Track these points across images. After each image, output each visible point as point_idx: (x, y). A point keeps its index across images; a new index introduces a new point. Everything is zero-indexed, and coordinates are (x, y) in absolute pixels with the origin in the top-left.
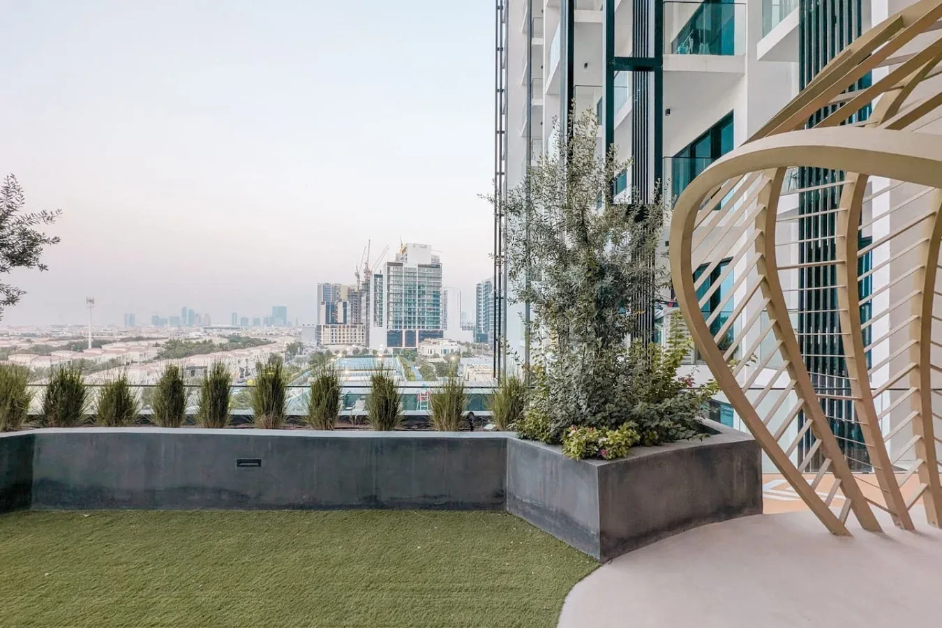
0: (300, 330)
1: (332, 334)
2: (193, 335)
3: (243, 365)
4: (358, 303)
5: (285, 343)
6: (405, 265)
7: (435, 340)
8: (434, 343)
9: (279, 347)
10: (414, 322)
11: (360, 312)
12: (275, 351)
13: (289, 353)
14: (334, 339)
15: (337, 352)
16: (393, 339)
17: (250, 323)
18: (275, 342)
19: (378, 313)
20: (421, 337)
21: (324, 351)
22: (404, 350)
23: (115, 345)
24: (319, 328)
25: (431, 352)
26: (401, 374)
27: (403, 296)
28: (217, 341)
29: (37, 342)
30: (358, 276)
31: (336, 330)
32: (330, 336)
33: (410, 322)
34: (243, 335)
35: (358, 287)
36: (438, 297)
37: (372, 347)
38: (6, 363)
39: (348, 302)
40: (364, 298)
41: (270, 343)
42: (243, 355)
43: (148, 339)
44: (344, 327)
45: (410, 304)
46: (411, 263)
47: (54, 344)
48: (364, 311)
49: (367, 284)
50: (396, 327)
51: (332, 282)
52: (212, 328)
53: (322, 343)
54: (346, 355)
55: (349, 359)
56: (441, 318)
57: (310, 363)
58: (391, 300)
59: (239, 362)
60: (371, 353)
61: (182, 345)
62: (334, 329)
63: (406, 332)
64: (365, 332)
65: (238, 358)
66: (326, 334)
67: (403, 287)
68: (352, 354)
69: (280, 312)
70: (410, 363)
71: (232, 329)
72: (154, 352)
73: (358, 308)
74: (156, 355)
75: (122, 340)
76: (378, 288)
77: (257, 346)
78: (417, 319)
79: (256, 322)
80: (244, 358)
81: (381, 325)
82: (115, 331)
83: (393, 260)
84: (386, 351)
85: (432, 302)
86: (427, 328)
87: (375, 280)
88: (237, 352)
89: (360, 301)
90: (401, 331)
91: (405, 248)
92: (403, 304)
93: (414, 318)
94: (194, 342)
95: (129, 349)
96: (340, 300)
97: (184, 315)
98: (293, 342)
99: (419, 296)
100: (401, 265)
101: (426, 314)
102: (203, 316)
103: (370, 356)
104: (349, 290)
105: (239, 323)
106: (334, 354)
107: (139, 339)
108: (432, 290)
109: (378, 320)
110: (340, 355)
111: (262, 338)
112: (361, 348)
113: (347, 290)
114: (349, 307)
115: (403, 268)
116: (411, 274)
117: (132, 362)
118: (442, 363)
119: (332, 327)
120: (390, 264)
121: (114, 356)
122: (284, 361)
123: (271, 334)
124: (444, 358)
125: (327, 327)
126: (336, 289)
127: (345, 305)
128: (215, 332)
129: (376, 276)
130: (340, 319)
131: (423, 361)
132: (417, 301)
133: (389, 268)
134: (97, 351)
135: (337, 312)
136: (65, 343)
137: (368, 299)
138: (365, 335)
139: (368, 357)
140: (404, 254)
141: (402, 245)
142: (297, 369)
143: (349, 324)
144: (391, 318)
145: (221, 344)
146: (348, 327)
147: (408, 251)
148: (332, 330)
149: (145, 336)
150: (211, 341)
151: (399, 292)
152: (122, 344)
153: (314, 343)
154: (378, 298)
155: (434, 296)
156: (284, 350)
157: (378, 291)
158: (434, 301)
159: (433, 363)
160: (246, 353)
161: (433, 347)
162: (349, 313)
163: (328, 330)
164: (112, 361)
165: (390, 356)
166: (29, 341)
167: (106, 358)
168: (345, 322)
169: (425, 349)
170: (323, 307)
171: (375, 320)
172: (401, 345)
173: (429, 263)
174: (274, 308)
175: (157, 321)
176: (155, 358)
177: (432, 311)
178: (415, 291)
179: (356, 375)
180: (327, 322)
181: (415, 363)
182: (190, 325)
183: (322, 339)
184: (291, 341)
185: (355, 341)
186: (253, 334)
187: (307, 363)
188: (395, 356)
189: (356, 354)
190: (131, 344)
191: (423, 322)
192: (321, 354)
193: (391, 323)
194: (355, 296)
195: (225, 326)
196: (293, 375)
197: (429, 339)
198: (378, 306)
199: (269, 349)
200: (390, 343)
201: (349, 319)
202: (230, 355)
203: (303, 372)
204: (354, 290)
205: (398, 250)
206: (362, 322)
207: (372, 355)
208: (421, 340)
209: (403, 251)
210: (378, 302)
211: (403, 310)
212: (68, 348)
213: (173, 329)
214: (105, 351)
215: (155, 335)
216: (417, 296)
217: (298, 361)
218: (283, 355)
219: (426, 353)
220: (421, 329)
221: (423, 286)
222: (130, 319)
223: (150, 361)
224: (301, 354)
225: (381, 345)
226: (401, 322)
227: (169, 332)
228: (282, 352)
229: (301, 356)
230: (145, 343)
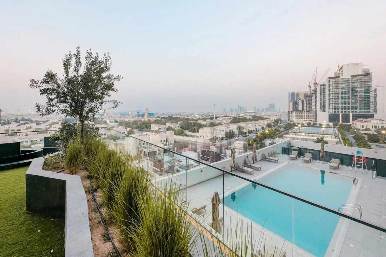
0: (281, 113)
1: (296, 115)
2: (241, 115)
3: (257, 127)
4: (310, 100)
5: (274, 119)
6: (341, 77)
7: (366, 120)
8: (365, 121)
9: (271, 121)
10: (349, 109)
11: (311, 104)
12: (269, 122)
13: (275, 123)
14: (297, 118)
15: (299, 124)
16: (333, 118)
17: (260, 110)
18: (269, 118)
19: (322, 104)
20: (355, 117)
21: (292, 123)
22: (341, 125)
23: (220, 118)
24: (289, 112)
25: (363, 127)
26: (339, 138)
27: (340, 94)
28: (248, 117)
29: (204, 117)
30: (310, 87)
31: (298, 114)
32: (295, 116)
33: (345, 109)
34: (258, 115)
35: (310, 92)
36: (369, 93)
37: (319, 122)
38: (197, 122)
39: (304, 100)
40: (313, 97)
41: (268, 118)
42: (257, 123)
43: (229, 116)
44: (302, 112)
45: (345, 99)
46: (346, 75)
47: (207, 117)
48: (313, 104)
49: (315, 91)
50: (335, 112)
51: (296, 91)
52: (247, 113)
53: (291, 119)
54: (303, 125)
55: (305, 127)
56: (371, 106)
57: (285, 128)
58: (331, 97)
59: (255, 126)
60: (318, 125)
61: (237, 119)
62: (297, 113)
63: (342, 115)
64: (314, 115)
65: (255, 124)
66: (293, 115)
67: (340, 89)
68: (307, 125)
69: (272, 106)
70: (345, 132)
71: (254, 113)
72: (229, 121)
73: (310, 103)
74: (230, 122)
75: (222, 117)
76: (323, 92)
77: (262, 119)
78: (351, 107)
79: (263, 110)
80: (257, 125)
81: (324, 111)
82: (221, 114)
83: (333, 75)
84: (328, 125)
85: (364, 96)
86: (359, 112)
87: (320, 88)
88: (254, 122)
89: (311, 99)
90: (339, 114)
91: (341, 68)
92: (340, 99)
93: (349, 107)
94: (241, 117)
95: (223, 120)
96: (300, 99)
97: (239, 108)
98: (277, 119)
99: (352, 93)
100: (339, 77)
101: (358, 104)
102: (244, 109)
103: (318, 127)
104: (305, 94)
105: (256, 110)
106: (297, 125)
107: (226, 116)
108: (363, 89)
109: (322, 108)
110: (300, 125)
111: (264, 117)
112: (312, 123)
113: (304, 95)
114: (305, 102)
115: (340, 79)
116: (346, 81)
117: (224, 124)
118: (373, 134)
119: (296, 112)
120: (330, 78)
121: (220, 122)
122: (273, 126)
123: (268, 115)
124: (375, 131)
125: (293, 112)
126: (298, 94)
127: (303, 101)
128: (248, 114)
129: (321, 85)
130: (300, 108)
131: (356, 132)
132: (351, 97)
133: (329, 81)
134: (216, 120)
135: (298, 105)
136: (209, 117)
137: (316, 98)
138: (314, 116)
139: (316, 127)
140: (341, 71)
141: (339, 66)
142: (279, 130)
143: (305, 110)
144: (331, 107)
145: (249, 118)
146: (304, 112)
147: (343, 69)
148: (296, 114)
149: (228, 115)
150: (246, 117)
151: (337, 92)
152: (222, 118)
153: (287, 119)
154: (322, 97)
155: (365, 93)
156: (273, 122)
157: (322, 93)
158: (365, 95)
159: (365, 134)
160: (258, 122)
161: (365, 124)
162: (305, 105)
163: (294, 113)
164: (219, 123)
165: (331, 128)
166: (203, 116)
167: (218, 122)
168: (303, 109)
169: (358, 125)
170: (291, 103)
171: (321, 108)
172: (339, 122)
173: (361, 73)
174: (269, 104)
175: (232, 110)
176: (230, 123)
177: (364, 102)
178: (349, 91)
179: (309, 136)
180: (293, 110)
181: (349, 132)
182: (240, 112)
183: (291, 117)
184: (276, 118)
185: (309, 119)
186: (261, 115)
187: (283, 128)
188: (334, 128)
189: (309, 125)
190: (224, 118)
191: (356, 109)
192: (290, 124)
193: (331, 110)
194: (308, 97)
195: (252, 112)
196: (276, 133)
197: (362, 119)
198: (322, 101)
199: (267, 121)
200: (330, 120)
201: (305, 108)
202: (252, 123)
203: (281, 132)
204: (307, 94)
205: (336, 69)
206: (312, 109)
207: (319, 126)
208: (353, 120)
209: (340, 70)
210: (323, 99)
211: (340, 102)
212: (209, 119)
213: (236, 113)
214: (218, 120)
215: (231, 115)
216: (351, 94)
217: (279, 127)
218: (272, 124)
219: (358, 127)
220: (354, 113)
221: (356, 88)
222: (225, 110)
223: (229, 124)
224: (281, 124)
225: (325, 122)
226: (338, 109)
227: (234, 114)
228: (272, 123)
229: (281, 125)
230: (227, 118)
